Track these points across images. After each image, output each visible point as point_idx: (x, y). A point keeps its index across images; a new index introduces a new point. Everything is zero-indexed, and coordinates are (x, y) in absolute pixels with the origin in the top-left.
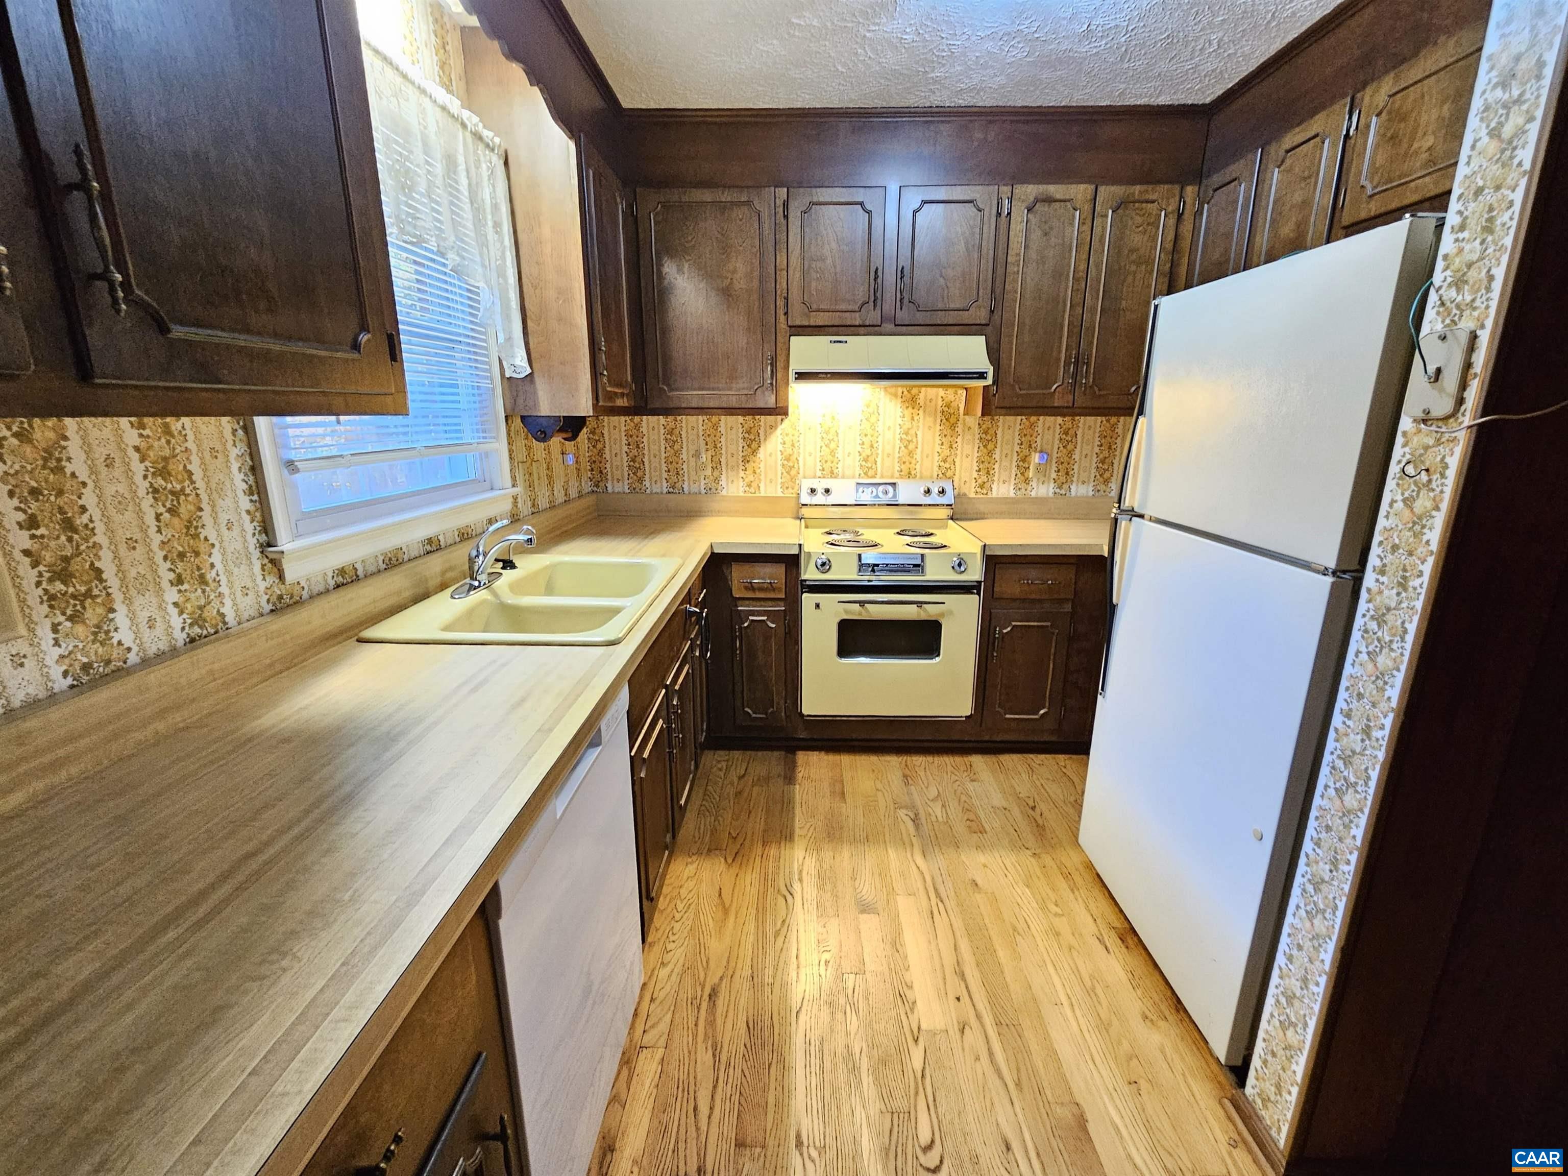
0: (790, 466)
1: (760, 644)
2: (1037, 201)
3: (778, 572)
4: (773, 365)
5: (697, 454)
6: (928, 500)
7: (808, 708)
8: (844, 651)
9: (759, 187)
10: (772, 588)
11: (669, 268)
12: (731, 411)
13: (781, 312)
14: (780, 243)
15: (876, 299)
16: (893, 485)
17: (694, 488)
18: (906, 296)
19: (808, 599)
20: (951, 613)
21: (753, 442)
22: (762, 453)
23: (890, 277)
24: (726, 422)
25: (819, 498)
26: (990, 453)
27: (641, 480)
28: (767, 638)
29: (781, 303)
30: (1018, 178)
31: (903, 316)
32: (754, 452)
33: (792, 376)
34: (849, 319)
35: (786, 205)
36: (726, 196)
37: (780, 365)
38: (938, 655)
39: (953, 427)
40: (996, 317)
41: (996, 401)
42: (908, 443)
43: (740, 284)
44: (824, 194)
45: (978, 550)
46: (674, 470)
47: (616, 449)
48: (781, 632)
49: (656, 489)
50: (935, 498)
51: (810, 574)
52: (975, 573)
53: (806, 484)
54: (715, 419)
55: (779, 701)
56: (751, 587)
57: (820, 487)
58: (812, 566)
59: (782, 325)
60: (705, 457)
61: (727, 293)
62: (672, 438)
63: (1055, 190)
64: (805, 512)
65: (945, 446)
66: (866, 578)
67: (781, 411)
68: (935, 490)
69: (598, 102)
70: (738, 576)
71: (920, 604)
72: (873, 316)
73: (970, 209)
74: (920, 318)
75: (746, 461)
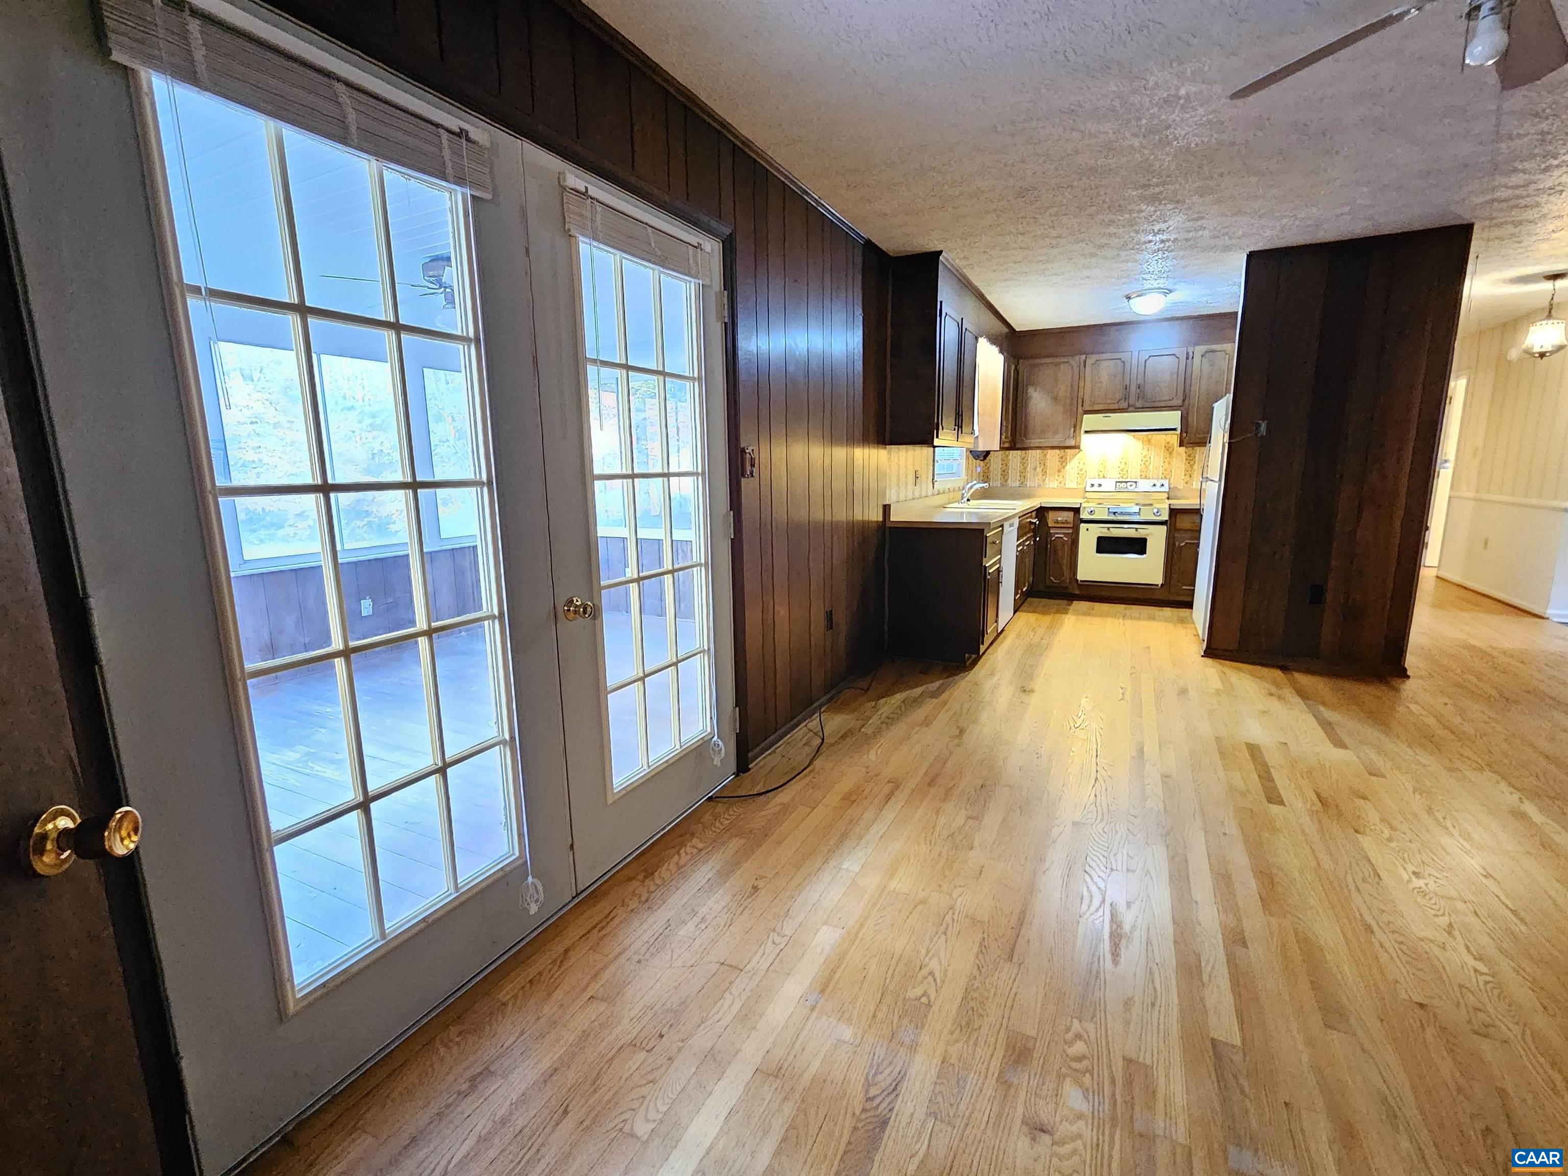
0: (1082, 473)
1: (1059, 547)
2: (1206, 352)
3: (1071, 514)
4: (1075, 427)
5: (1035, 469)
6: (1154, 489)
7: (1080, 577)
8: (1099, 550)
9: (1072, 356)
10: (1067, 522)
11: (1031, 390)
12: (1053, 448)
13: (1080, 405)
14: (1081, 377)
15: (1126, 398)
16: (1136, 482)
17: (1032, 485)
18: (1141, 395)
19: (1083, 526)
20: (1152, 534)
21: (1063, 462)
22: (1068, 467)
23: (1133, 388)
24: (1050, 452)
25: (1096, 488)
26: (1192, 466)
27: (1006, 481)
28: (1063, 545)
29: (1080, 401)
30: (1197, 343)
31: (1138, 404)
32: (1064, 467)
33: (1082, 432)
34: (1112, 407)
35: (1085, 362)
36: (1057, 360)
37: (1078, 427)
38: (1145, 553)
39: (1171, 453)
40: (1187, 402)
41: (1185, 441)
42: (1146, 463)
43: (1061, 394)
44: (1104, 356)
45: (1167, 507)
46: (1023, 476)
47: (996, 466)
48: (1070, 542)
49: (1013, 485)
50: (1158, 489)
51: (1084, 515)
52: (1165, 517)
53: (1089, 482)
54: (1045, 452)
55: (1067, 574)
56: (1057, 522)
57: (1096, 483)
58: (1086, 512)
59: (1080, 410)
60: (1039, 470)
61: (1055, 399)
62: (1024, 461)
63: (1215, 347)
64: (1087, 495)
65: (1166, 464)
66: (1112, 517)
67: (1077, 447)
68: (1158, 484)
69: (1006, 330)
70: (1051, 517)
71: (1137, 529)
72: (1124, 405)
73: (1173, 358)
74: (1147, 405)
75: (1059, 471)
